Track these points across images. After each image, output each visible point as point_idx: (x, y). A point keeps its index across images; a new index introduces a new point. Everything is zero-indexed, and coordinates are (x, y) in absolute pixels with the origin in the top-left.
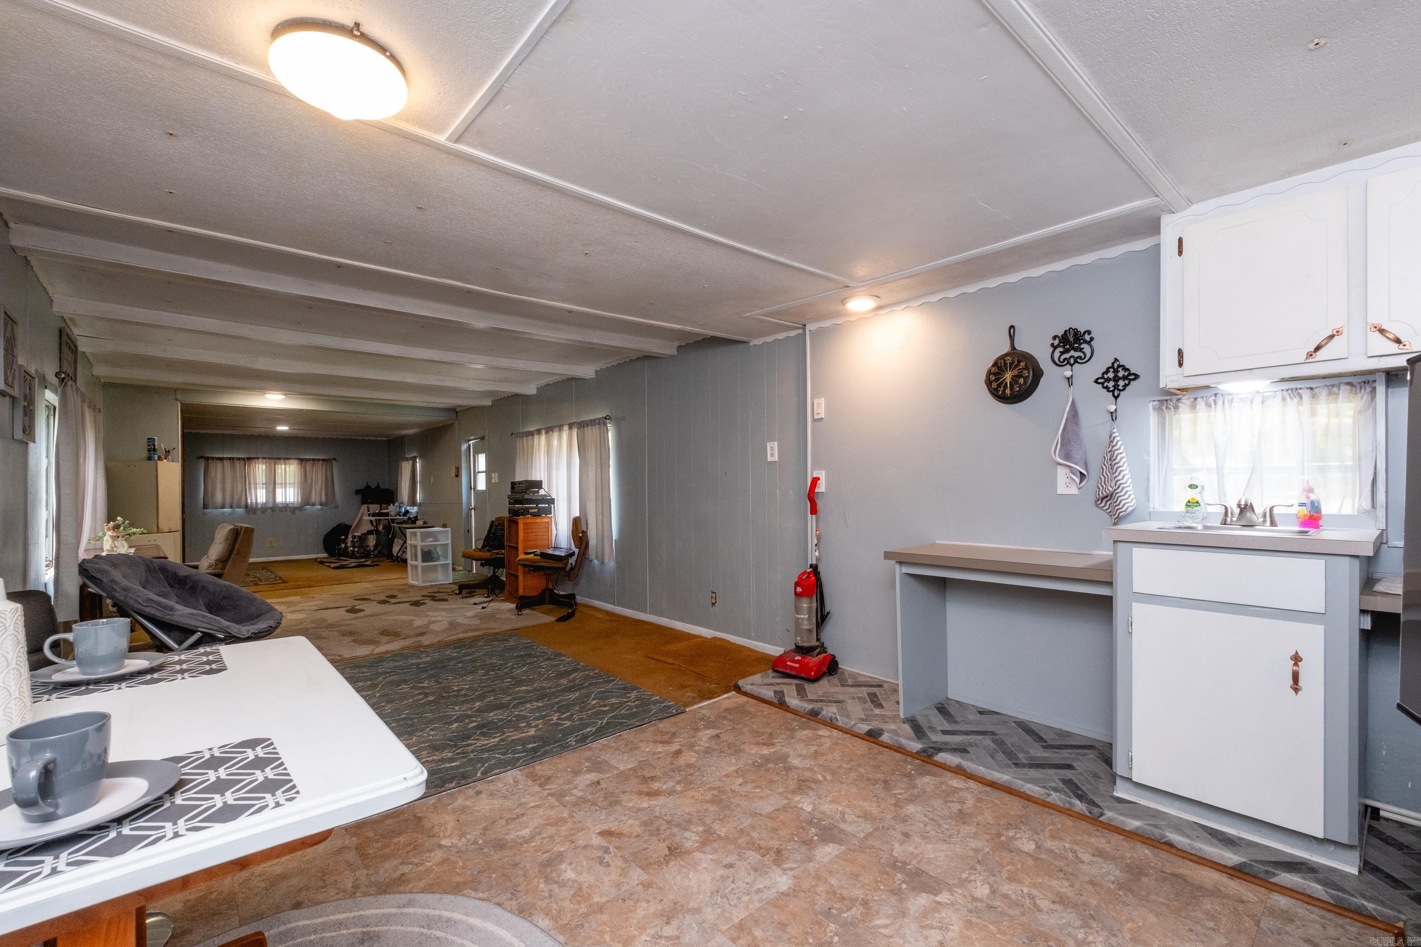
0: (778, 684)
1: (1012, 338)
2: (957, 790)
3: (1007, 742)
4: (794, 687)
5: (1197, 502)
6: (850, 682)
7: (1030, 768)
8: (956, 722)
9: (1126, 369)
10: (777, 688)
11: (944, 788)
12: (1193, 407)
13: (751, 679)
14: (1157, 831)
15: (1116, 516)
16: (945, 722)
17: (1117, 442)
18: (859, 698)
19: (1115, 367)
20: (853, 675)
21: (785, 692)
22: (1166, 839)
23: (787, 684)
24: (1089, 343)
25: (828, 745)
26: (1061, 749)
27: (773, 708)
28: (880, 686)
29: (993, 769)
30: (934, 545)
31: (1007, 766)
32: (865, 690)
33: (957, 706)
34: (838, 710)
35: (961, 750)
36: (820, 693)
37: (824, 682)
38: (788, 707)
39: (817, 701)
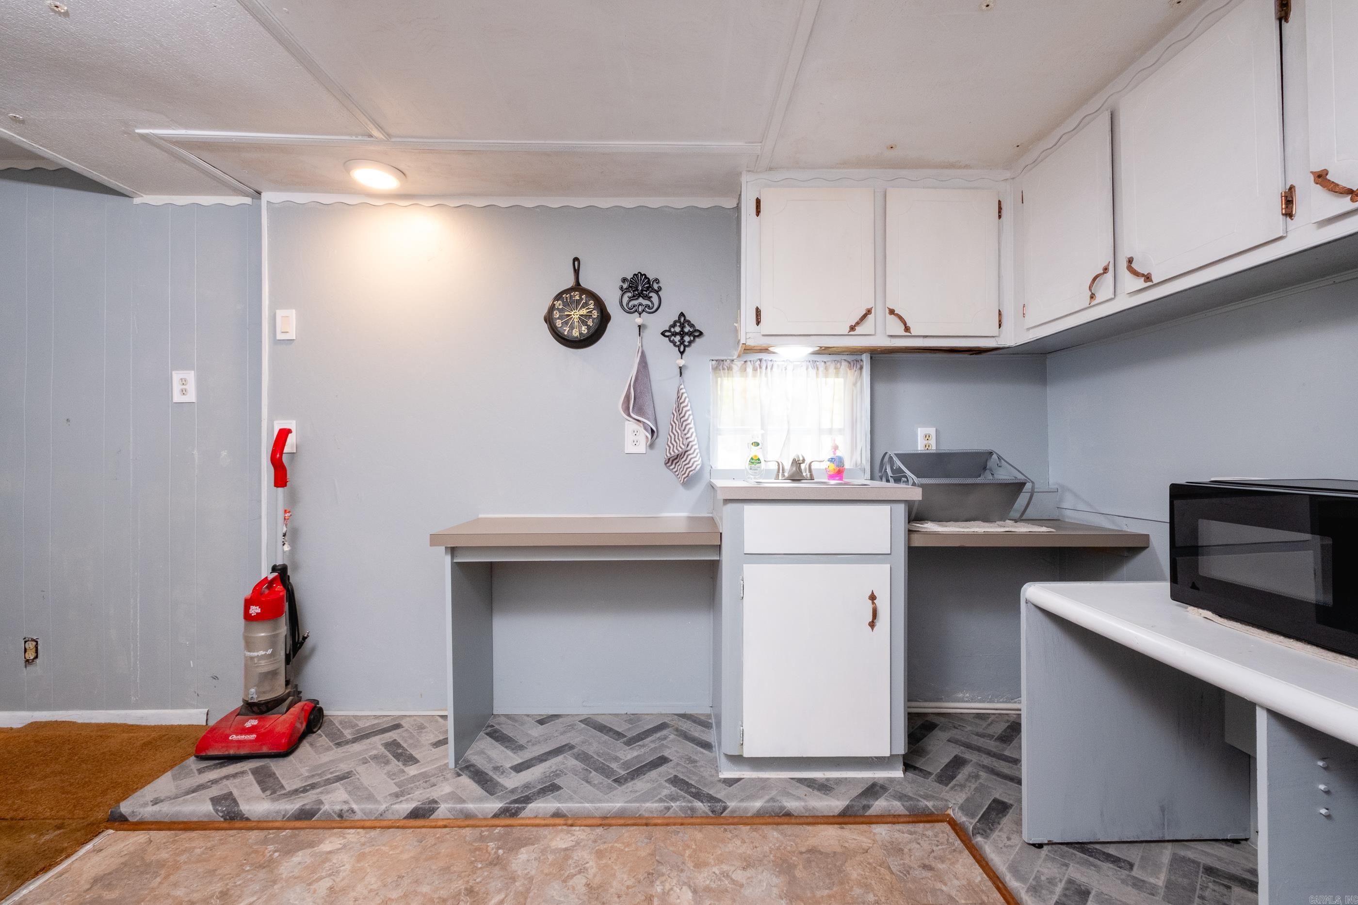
0: (215, 782)
1: (577, 272)
2: (567, 852)
3: (590, 753)
4: (250, 778)
5: (759, 459)
6: (348, 734)
7: (632, 779)
8: (521, 748)
9: (692, 326)
10: (215, 791)
11: (551, 857)
12: (744, 370)
13: (149, 792)
14: (776, 804)
15: (686, 475)
16: (509, 753)
17: (685, 399)
18: (375, 758)
19: (682, 320)
20: (349, 722)
21: (236, 793)
22: (786, 810)
23: (235, 776)
24: (657, 292)
25: (348, 867)
26: (643, 739)
27: (213, 833)
28: (397, 726)
29: (600, 801)
30: (478, 520)
31: (611, 789)
32: (378, 741)
33: (510, 722)
34: (350, 793)
35: (550, 788)
36: (304, 771)
37: (305, 749)
38: (248, 819)
39: (305, 790)
